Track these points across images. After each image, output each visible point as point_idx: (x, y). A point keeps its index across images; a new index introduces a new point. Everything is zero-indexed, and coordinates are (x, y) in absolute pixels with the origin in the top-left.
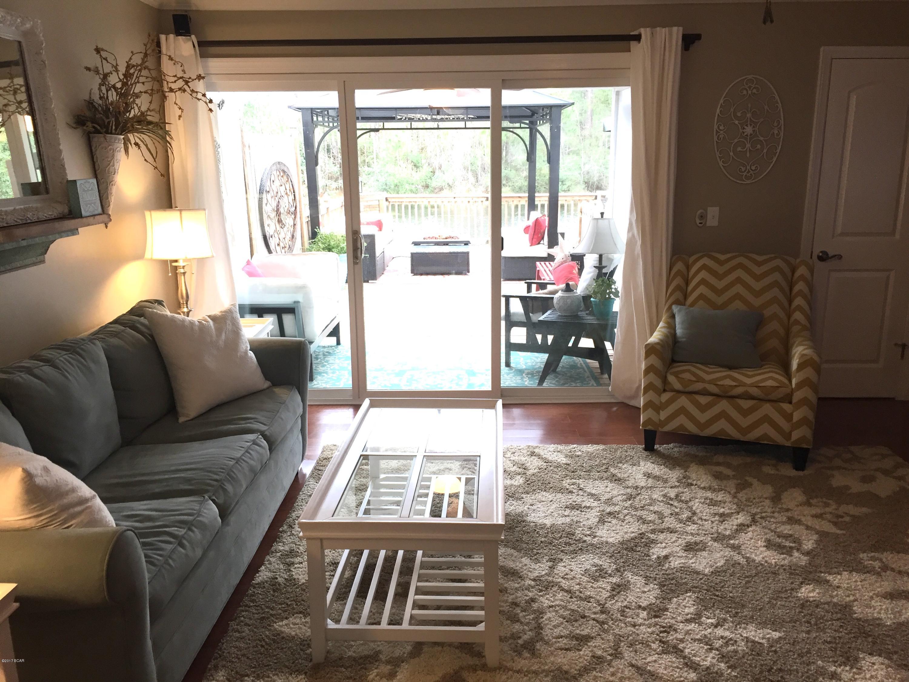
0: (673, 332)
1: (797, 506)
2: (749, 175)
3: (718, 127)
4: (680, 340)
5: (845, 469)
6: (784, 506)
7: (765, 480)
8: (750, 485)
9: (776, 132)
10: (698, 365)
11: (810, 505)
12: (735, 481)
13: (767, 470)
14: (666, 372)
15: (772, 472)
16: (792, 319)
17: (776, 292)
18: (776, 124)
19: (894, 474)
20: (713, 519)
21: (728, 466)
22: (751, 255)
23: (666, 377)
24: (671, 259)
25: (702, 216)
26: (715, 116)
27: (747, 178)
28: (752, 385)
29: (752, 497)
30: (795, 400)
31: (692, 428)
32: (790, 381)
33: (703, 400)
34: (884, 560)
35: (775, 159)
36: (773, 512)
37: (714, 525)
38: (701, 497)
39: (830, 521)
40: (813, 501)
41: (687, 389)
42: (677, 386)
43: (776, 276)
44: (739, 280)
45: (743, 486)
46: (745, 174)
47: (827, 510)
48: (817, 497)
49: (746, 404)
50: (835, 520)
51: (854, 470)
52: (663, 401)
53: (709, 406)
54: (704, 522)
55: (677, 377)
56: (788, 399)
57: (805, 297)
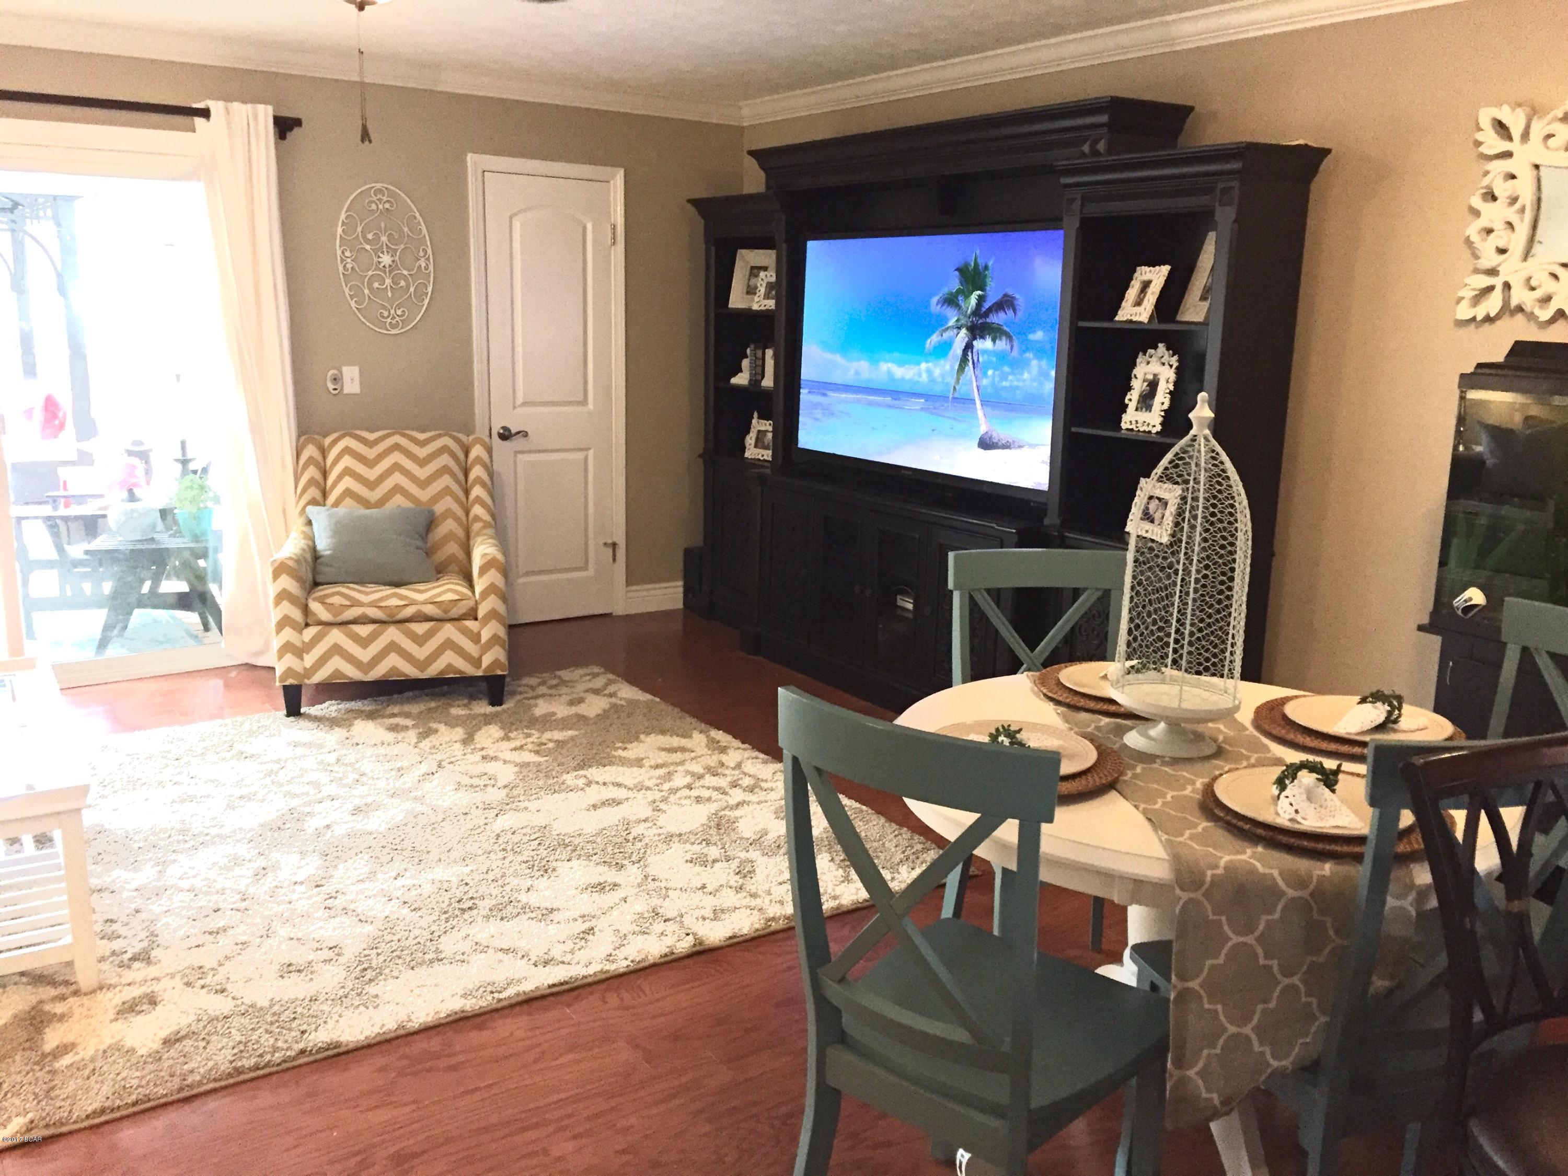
0: (310, 543)
1: (494, 743)
2: (394, 322)
3: (343, 253)
4: (322, 553)
5: (551, 695)
6: (478, 746)
7: (452, 723)
8: (436, 731)
9: (423, 265)
10: (351, 585)
11: (507, 738)
12: (417, 731)
13: (456, 711)
14: (307, 599)
15: (463, 713)
16: (471, 515)
17: (446, 480)
18: (422, 254)
19: (606, 692)
20: (388, 776)
21: (407, 715)
22: (408, 432)
23: (307, 605)
24: (297, 442)
25: (335, 379)
26: (336, 239)
27: (393, 326)
28: (425, 603)
29: (438, 744)
30: (481, 614)
31: (354, 674)
32: (473, 592)
33: (364, 630)
34: (589, 776)
35: (426, 302)
36: (465, 754)
37: (391, 781)
38: (371, 756)
39: (531, 751)
40: (512, 735)
41: (339, 619)
42: (325, 616)
43: (444, 460)
44: (396, 467)
45: (426, 734)
46: (389, 320)
47: (529, 740)
48: (516, 729)
49: (420, 628)
50: (537, 748)
51: (560, 695)
52: (307, 640)
53: (373, 637)
54: (376, 781)
55: (323, 603)
56: (472, 614)
57: (484, 485)
